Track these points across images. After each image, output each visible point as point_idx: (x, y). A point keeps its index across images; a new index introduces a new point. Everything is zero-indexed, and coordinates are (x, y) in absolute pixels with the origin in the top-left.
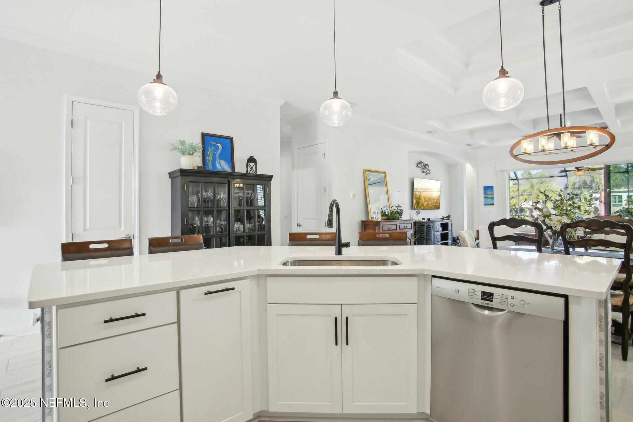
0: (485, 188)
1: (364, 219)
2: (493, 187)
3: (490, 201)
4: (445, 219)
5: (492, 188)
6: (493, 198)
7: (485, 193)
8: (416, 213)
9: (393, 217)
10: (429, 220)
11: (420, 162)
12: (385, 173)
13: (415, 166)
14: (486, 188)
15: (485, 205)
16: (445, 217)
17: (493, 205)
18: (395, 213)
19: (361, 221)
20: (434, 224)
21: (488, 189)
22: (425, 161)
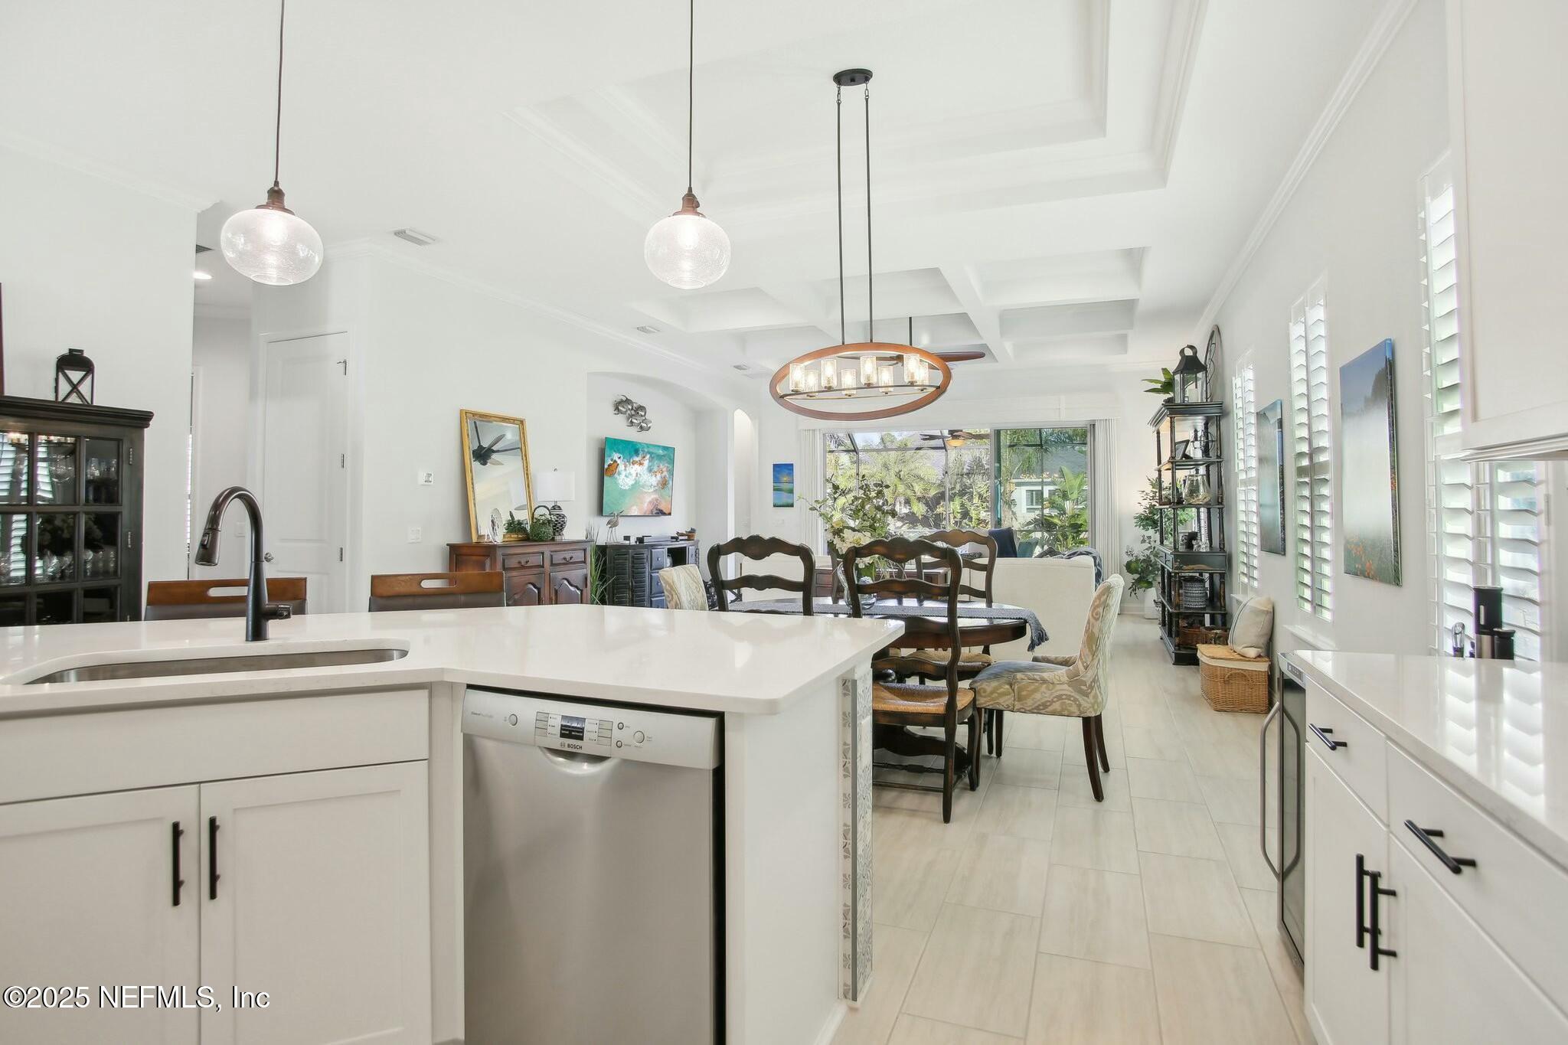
0: (775, 466)
1: (457, 539)
2: (792, 465)
3: (784, 498)
4: (680, 538)
5: (789, 468)
6: (791, 491)
7: (776, 480)
8: (609, 523)
9: (538, 534)
10: (640, 540)
11: (624, 399)
12: (522, 422)
13: (611, 409)
14: (778, 468)
15: (774, 506)
16: (682, 535)
17: (792, 506)
18: (543, 523)
19: (448, 545)
20: (651, 551)
21: (783, 470)
22: (638, 400)
